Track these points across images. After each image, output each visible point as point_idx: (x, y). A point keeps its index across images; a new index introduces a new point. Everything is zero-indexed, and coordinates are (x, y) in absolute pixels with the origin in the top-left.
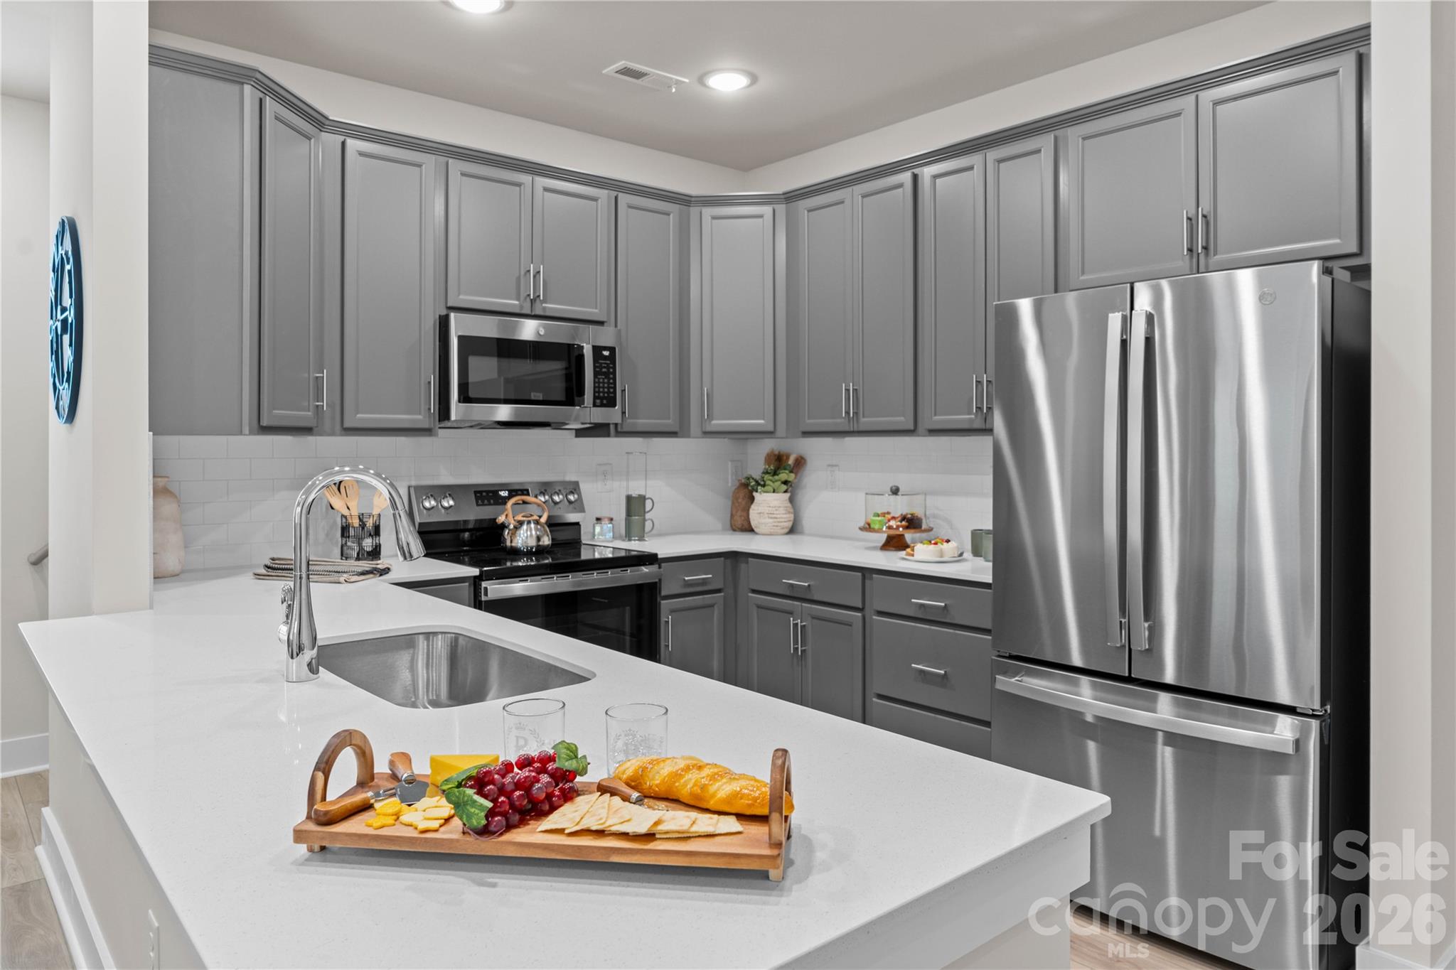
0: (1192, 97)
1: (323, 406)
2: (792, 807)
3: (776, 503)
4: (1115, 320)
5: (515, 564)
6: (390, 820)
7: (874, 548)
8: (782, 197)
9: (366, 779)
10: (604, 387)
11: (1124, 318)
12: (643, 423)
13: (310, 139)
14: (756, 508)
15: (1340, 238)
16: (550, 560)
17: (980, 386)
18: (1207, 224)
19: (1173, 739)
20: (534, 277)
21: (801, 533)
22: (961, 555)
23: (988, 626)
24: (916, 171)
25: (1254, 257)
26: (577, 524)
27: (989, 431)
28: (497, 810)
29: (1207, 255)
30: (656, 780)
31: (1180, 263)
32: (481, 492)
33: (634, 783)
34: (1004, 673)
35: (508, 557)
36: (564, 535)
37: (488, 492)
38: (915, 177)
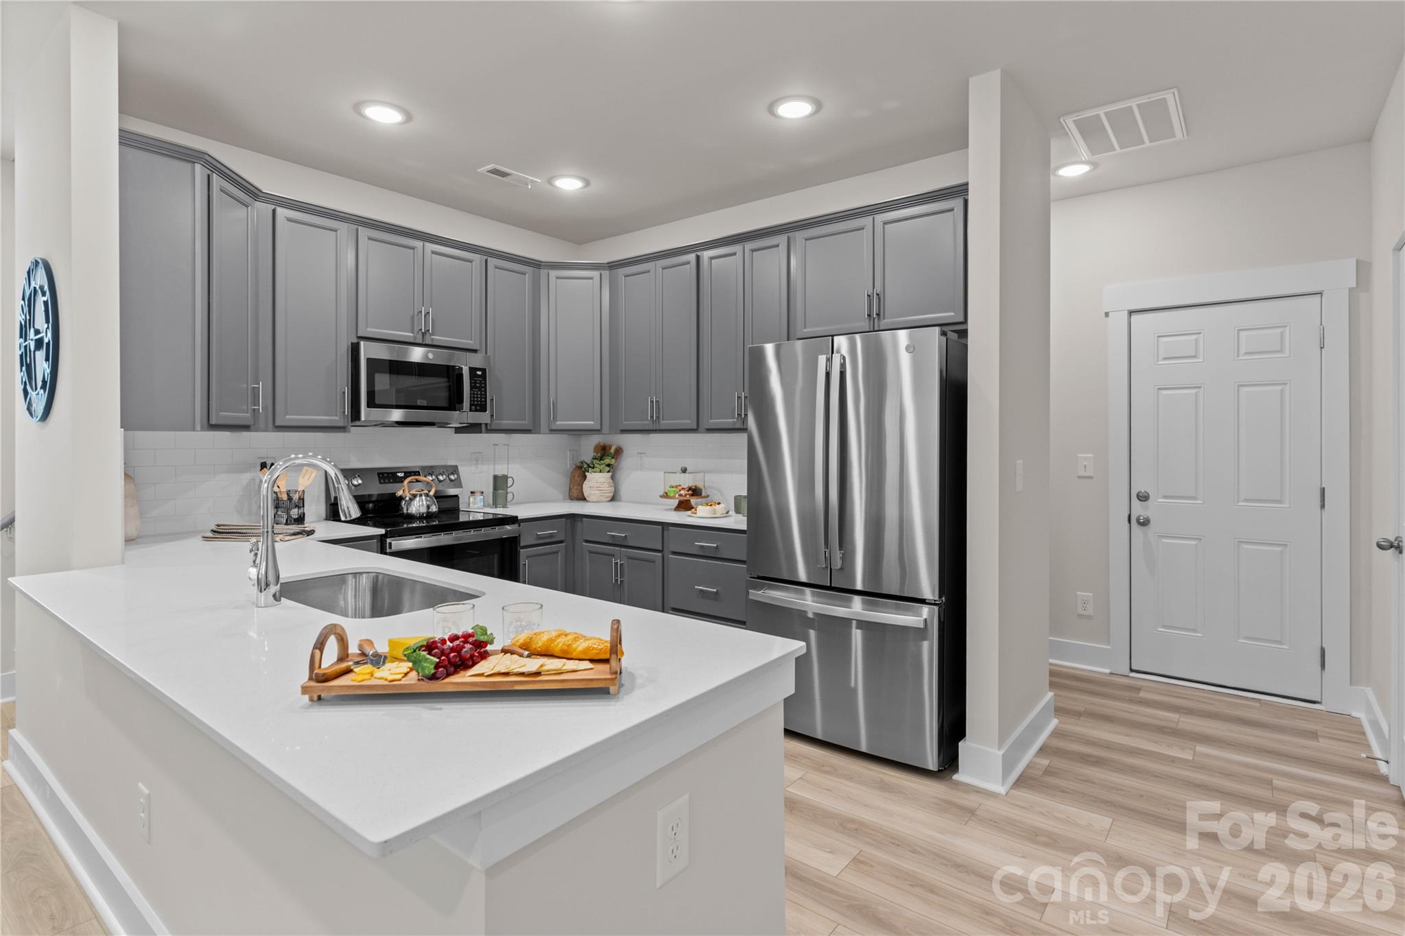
0: (871, 217)
1: (259, 409)
2: (623, 653)
3: (603, 480)
4: (822, 359)
5: (410, 526)
6: (368, 677)
7: (670, 510)
8: (607, 265)
9: (343, 657)
10: (477, 397)
11: (828, 360)
12: (506, 423)
13: (247, 206)
14: (588, 483)
15: (954, 312)
16: (437, 522)
17: (740, 400)
18: (879, 299)
19: (862, 624)
20: (425, 316)
21: (620, 500)
22: (727, 513)
23: (744, 558)
24: (699, 253)
25: (907, 321)
26: (457, 496)
27: (744, 429)
28: (441, 664)
29: (879, 319)
30: (539, 644)
31: (863, 324)
32: (383, 474)
33: (525, 646)
34: (754, 588)
35: (405, 521)
36: (447, 504)
37: (388, 473)
38: (698, 258)
